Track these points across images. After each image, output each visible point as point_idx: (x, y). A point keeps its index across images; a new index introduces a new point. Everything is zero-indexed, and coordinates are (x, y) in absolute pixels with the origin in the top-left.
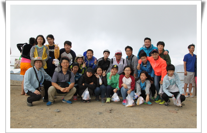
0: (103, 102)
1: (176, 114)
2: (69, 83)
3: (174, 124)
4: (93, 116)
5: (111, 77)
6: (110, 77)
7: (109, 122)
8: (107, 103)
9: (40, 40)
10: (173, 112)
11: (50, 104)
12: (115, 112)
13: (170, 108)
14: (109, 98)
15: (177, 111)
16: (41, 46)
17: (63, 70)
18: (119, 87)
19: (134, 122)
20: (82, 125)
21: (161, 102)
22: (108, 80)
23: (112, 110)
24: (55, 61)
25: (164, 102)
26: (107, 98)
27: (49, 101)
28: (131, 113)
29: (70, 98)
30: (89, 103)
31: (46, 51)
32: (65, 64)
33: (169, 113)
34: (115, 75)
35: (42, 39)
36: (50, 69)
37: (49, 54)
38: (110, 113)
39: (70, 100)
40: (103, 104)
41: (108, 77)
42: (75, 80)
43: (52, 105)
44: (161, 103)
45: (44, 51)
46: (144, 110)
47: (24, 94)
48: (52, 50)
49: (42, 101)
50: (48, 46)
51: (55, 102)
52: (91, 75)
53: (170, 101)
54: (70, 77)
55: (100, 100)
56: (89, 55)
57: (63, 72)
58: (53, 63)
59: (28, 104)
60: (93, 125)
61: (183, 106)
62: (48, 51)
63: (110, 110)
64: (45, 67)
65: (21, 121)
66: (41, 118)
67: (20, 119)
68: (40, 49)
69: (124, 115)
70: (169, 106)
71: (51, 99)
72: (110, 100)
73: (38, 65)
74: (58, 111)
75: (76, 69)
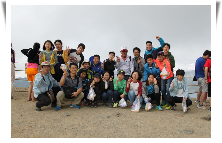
0: (110, 107)
1: (182, 117)
2: (77, 88)
3: (180, 126)
4: (101, 119)
5: (118, 82)
6: (116, 82)
7: (117, 125)
8: (114, 108)
9: (48, 46)
10: (179, 116)
11: (58, 109)
12: (122, 116)
13: (176, 113)
14: (116, 103)
15: (183, 115)
16: (49, 52)
17: (72, 75)
18: (126, 92)
19: (142, 124)
20: (92, 127)
21: (168, 106)
22: (115, 85)
23: (120, 114)
24: (62, 66)
25: (170, 106)
26: (114, 103)
27: (57, 106)
28: (138, 117)
29: (78, 103)
30: (97, 108)
31: (54, 56)
32: (74, 69)
33: (175, 117)
34: (121, 80)
35: (50, 44)
36: (58, 74)
37: (57, 59)
38: (118, 117)
39: (77, 105)
40: (110, 109)
41: (114, 82)
42: (83, 85)
43: (61, 110)
44: (167, 108)
45: (52, 57)
46: (151, 114)
47: (30, 100)
48: (60, 55)
49: (50, 106)
50: (56, 52)
51: (63, 107)
52: (99, 80)
53: (176, 106)
54: (78, 82)
55: (107, 106)
56: (96, 60)
57: (72, 77)
58: (60, 68)
59: (37, 109)
60: (103, 127)
61: (189, 111)
62: (56, 56)
63: (118, 114)
64: (53, 72)
65: (32, 124)
66: (51, 121)
67: (31, 122)
68: (48, 54)
69: (132, 118)
70: (176, 110)
71: (59, 104)
72: (118, 105)
73: (46, 70)
74: (67, 115)
75: (84, 75)
